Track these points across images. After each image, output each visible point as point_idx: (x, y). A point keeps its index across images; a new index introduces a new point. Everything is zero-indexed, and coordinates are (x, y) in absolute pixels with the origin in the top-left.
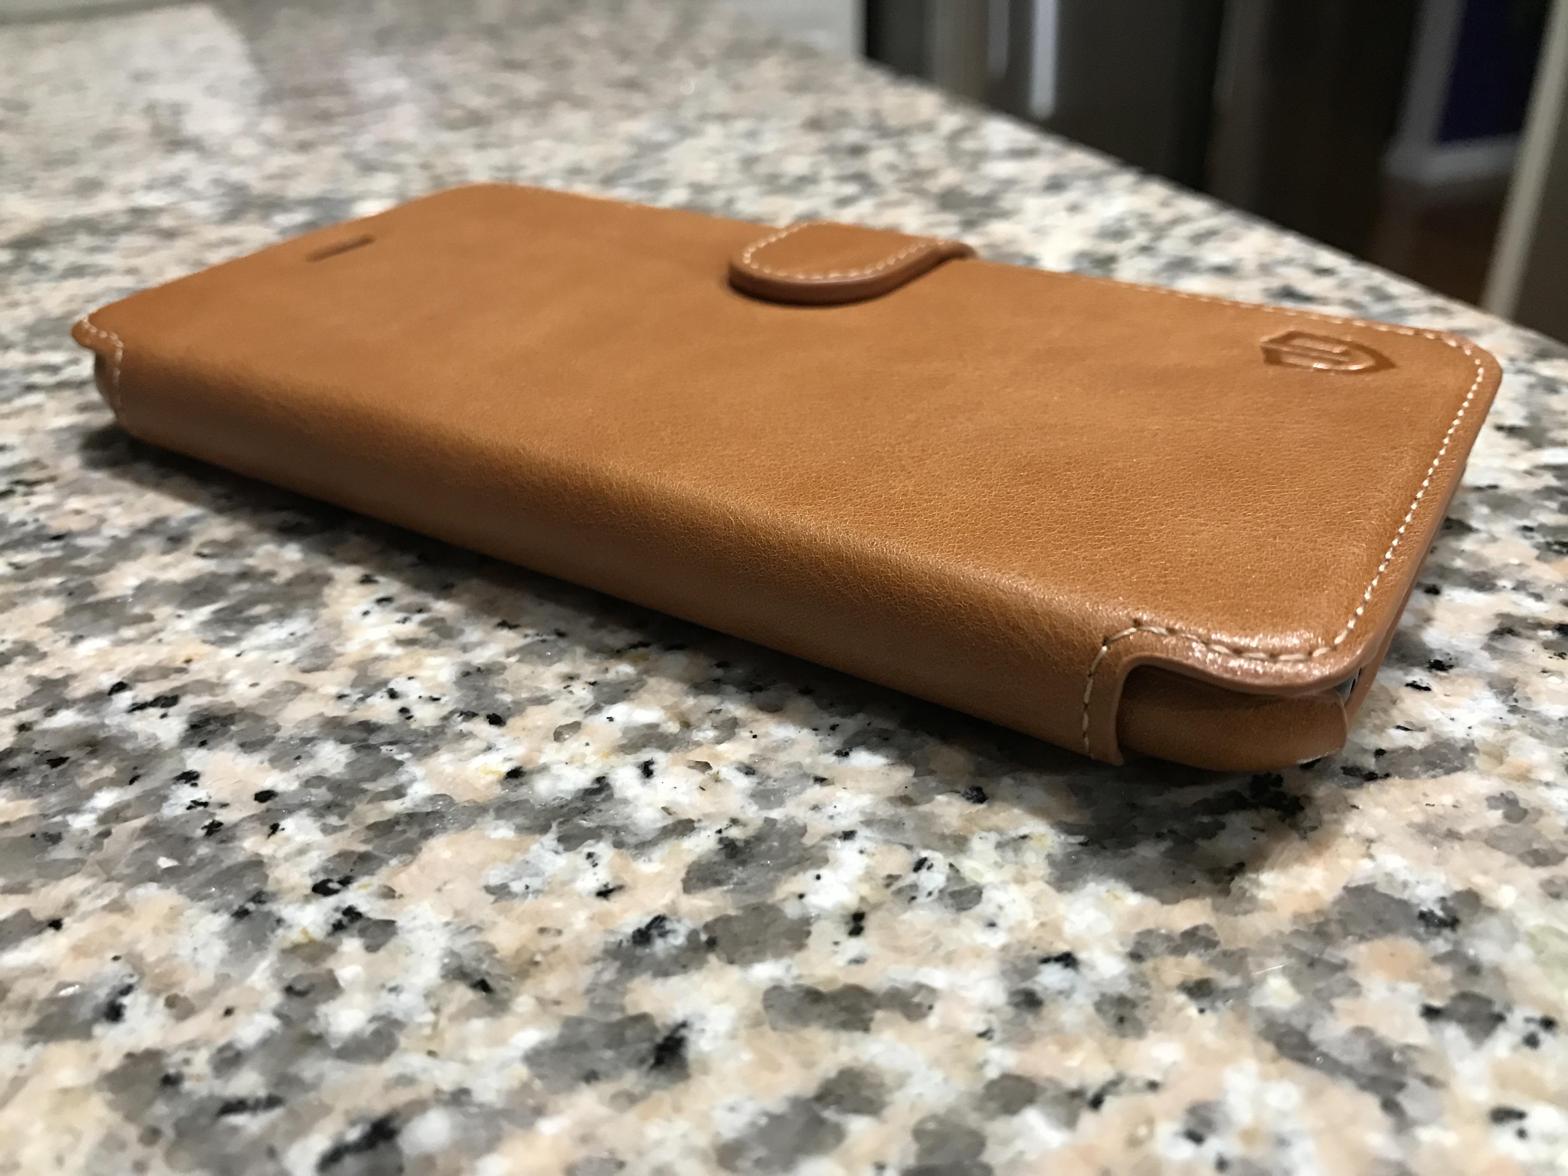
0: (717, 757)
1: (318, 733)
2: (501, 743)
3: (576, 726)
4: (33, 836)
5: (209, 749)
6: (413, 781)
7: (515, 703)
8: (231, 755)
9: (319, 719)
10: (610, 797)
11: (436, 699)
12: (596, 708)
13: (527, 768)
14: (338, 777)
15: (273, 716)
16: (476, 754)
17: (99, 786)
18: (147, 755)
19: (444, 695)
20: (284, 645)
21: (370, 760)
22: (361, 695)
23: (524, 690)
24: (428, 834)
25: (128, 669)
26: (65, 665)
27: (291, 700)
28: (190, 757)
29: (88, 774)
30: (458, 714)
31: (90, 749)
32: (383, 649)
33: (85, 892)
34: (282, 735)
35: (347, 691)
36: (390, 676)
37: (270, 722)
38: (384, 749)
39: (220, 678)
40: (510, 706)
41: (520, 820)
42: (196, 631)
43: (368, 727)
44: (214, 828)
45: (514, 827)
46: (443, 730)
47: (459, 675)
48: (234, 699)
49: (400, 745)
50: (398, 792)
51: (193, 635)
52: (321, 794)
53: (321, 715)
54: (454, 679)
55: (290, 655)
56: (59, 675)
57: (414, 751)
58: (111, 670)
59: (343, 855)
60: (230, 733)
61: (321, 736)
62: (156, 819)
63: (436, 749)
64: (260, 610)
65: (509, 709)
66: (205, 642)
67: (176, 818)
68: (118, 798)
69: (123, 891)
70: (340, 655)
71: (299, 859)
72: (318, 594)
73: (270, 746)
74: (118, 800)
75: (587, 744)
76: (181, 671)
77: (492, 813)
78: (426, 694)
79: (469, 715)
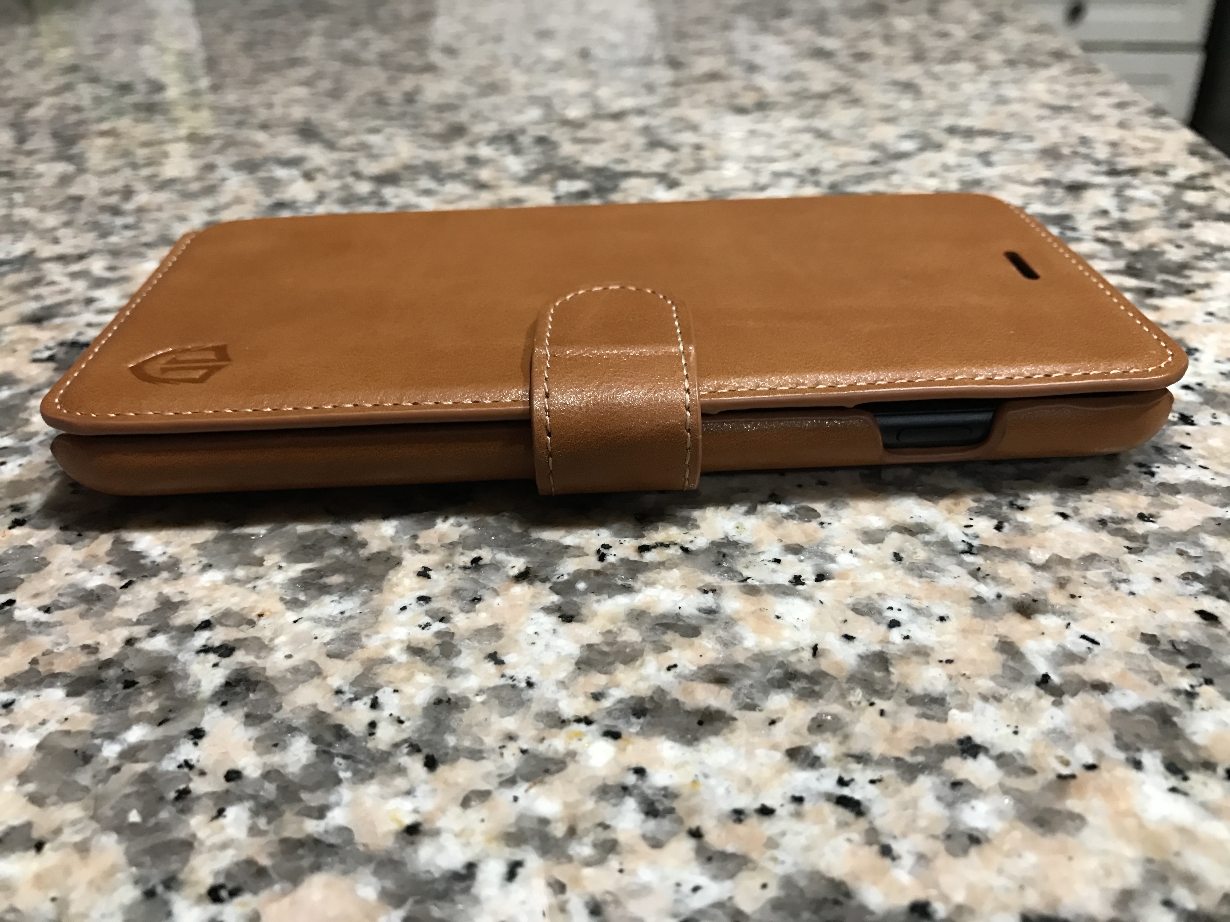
0: (577, 880)
1: (303, 724)
2: (421, 791)
3: (484, 795)
4: (76, 751)
5: (225, 711)
6: (338, 804)
7: (456, 749)
8: (236, 723)
9: (312, 709)
10: (467, 890)
11: (401, 722)
12: (511, 782)
13: (426, 827)
14: (290, 777)
15: (283, 694)
16: (397, 795)
17: (139, 719)
18: (185, 700)
19: (409, 719)
20: (330, 622)
21: (322, 768)
22: (352, 696)
23: (470, 737)
24: (316, 868)
25: (220, 609)
26: (186, 590)
27: (304, 682)
28: (209, 713)
29: (139, 704)
30: (406, 745)
31: (155, 679)
32: (395, 652)
33: (74, 823)
34: (279, 716)
35: (346, 688)
36: (382, 683)
37: (277, 700)
38: (338, 760)
39: (272, 640)
40: (450, 751)
41: (389, 884)
42: (283, 586)
43: (340, 733)
44: (183, 794)
45: (379, 888)
46: (388, 757)
47: (432, 701)
48: (268, 666)
49: (350, 761)
50: (320, 813)
51: (278, 590)
52: (270, 790)
53: (315, 706)
54: (425, 705)
55: (328, 634)
56: (176, 599)
57: (356, 772)
58: (210, 605)
59: (250, 862)
60: (247, 700)
61: (303, 728)
62: (153, 769)
63: (372, 776)
64: (336, 579)
65: (447, 754)
66: (282, 599)
67: (168, 772)
68: (144, 736)
69: (95, 832)
70: (362, 647)
71: (217, 853)
72: (382, 577)
73: (266, 725)
74: (142, 739)
75: (483, 820)
76: (252, 623)
77: (372, 866)
78: (396, 713)
79: (415, 748)
